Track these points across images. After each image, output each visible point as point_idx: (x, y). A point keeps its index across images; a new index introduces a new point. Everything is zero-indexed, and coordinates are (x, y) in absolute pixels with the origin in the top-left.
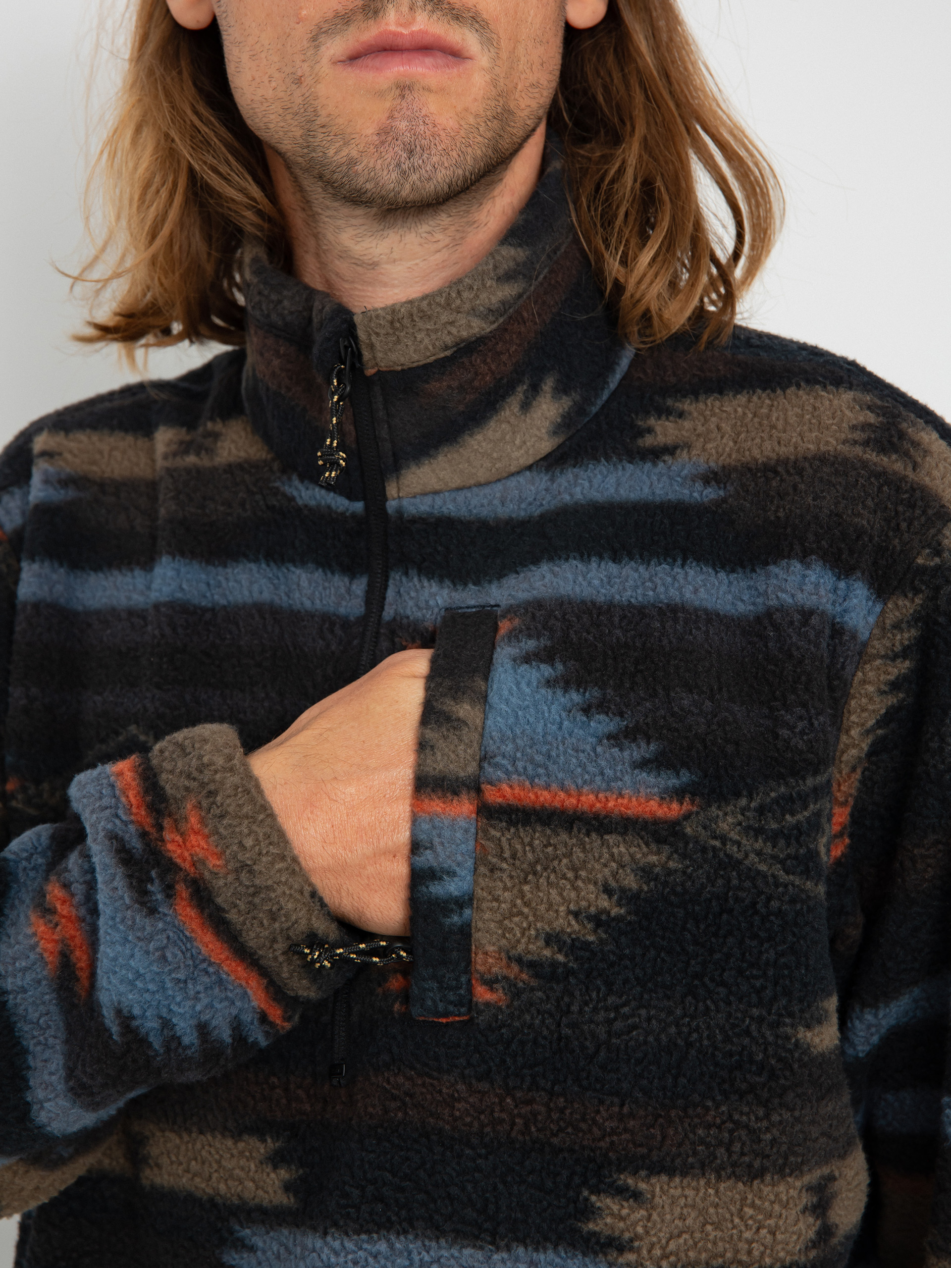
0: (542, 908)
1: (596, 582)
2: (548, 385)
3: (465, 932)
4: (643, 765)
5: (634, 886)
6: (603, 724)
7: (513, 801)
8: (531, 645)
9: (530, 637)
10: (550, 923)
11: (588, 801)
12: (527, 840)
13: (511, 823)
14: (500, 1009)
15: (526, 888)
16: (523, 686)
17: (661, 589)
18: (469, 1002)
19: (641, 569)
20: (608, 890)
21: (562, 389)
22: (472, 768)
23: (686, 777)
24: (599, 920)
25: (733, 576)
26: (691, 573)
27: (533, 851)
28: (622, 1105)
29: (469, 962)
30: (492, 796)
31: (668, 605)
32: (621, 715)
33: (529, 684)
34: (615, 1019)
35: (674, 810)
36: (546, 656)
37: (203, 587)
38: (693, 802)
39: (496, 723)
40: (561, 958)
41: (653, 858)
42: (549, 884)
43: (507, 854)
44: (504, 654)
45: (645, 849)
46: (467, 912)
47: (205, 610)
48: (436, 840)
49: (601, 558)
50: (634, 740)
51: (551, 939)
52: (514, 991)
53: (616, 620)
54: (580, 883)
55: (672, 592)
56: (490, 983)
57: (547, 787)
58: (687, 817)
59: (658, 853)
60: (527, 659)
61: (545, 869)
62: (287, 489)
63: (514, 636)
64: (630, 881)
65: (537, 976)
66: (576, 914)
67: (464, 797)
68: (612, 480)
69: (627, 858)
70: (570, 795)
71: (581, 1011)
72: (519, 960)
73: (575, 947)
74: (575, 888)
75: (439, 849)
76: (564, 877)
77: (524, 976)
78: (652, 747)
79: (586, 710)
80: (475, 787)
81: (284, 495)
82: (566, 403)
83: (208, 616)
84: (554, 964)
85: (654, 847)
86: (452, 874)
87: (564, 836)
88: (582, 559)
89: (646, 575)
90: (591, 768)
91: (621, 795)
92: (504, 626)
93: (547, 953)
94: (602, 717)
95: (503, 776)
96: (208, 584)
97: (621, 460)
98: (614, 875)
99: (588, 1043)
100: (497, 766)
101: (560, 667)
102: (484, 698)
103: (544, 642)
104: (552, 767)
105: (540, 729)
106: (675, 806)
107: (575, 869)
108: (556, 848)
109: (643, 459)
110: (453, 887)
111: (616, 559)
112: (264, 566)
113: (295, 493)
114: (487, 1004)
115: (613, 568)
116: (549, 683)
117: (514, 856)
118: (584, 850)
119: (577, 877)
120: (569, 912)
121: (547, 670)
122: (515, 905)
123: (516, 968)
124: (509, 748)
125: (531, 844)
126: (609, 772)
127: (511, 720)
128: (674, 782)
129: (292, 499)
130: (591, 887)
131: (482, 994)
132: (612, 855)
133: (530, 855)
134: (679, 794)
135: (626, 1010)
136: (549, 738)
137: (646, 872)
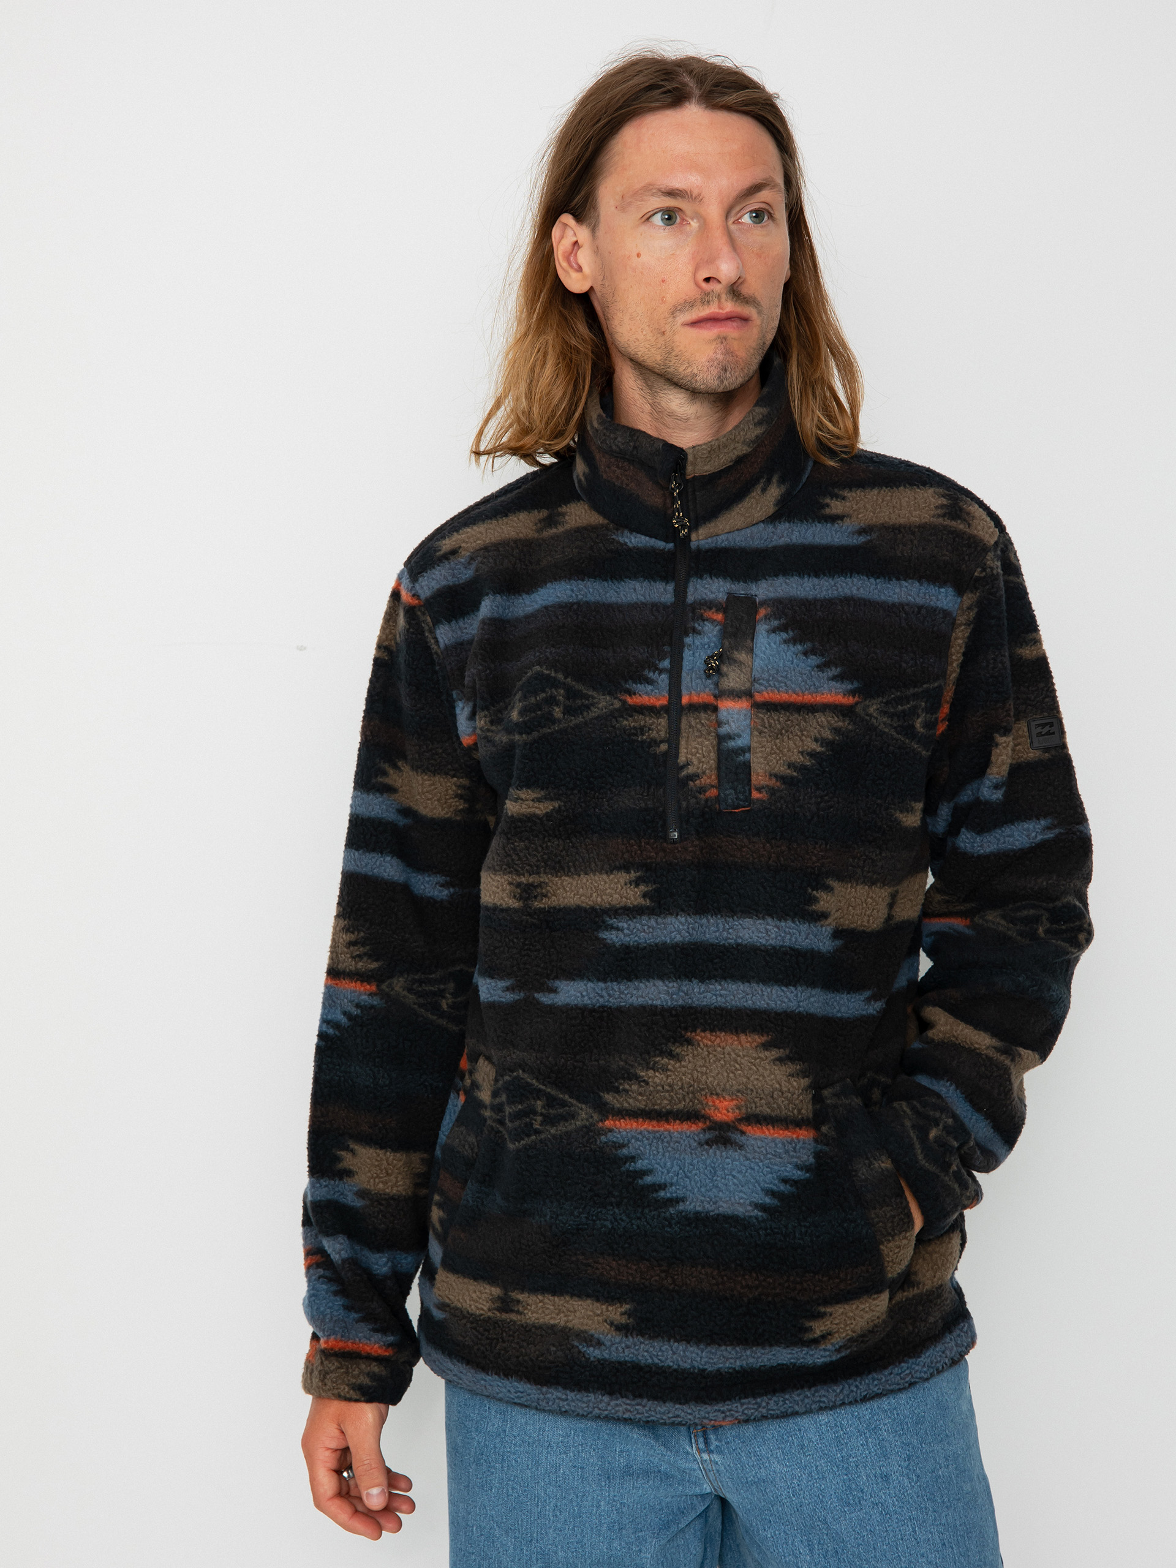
0: (785, 750)
1: (808, 589)
2: (775, 479)
3: (747, 766)
4: (834, 678)
5: (830, 737)
6: (814, 660)
7: (768, 699)
8: (776, 623)
9: (775, 619)
10: (790, 757)
11: (808, 698)
12: (776, 718)
13: (768, 710)
14: (764, 801)
15: (778, 741)
16: (772, 644)
17: (840, 590)
18: (748, 800)
19: (830, 580)
20: (816, 740)
21: (782, 481)
22: (747, 685)
23: (856, 685)
24: (812, 755)
25: (878, 580)
26: (855, 580)
27: (780, 723)
28: (826, 845)
29: (750, 780)
30: (758, 698)
31: (845, 597)
32: (822, 655)
33: (775, 643)
34: (821, 802)
35: (850, 700)
36: (783, 628)
37: (569, 592)
38: (859, 697)
39: (758, 663)
40: (795, 774)
41: (840, 724)
42: (789, 739)
43: (767, 725)
44: (762, 629)
45: (836, 719)
46: (747, 755)
47: (572, 604)
48: (730, 721)
49: (809, 576)
50: (829, 667)
51: (790, 765)
52: (772, 791)
53: (818, 607)
54: (804, 738)
55: (847, 591)
56: (759, 790)
57: (787, 693)
58: (857, 704)
59: (844, 721)
60: (774, 631)
61: (787, 732)
62: (621, 540)
63: (767, 618)
64: (827, 734)
65: (784, 783)
66: (802, 753)
67: (744, 699)
68: (810, 532)
69: (825, 723)
70: (798, 695)
71: (804, 799)
72: (776, 776)
73: (802, 768)
74: (802, 741)
75: (732, 724)
76: (797, 735)
77: (778, 784)
78: (838, 669)
79: (805, 654)
80: (749, 694)
81: (618, 542)
82: (783, 489)
83: (575, 607)
84: (792, 778)
85: (841, 717)
86: (739, 736)
87: (796, 716)
88: (799, 576)
89: (833, 583)
90: (808, 682)
91: (823, 694)
92: (762, 612)
93: (789, 771)
94: (814, 657)
95: (763, 688)
96: (572, 590)
97: (814, 521)
98: (819, 732)
99: (808, 814)
100: (761, 684)
101: (791, 633)
102: (751, 650)
103: (783, 621)
104: (789, 683)
105: (781, 665)
106: (851, 698)
107: (801, 731)
108: (792, 721)
109: (826, 521)
110: (740, 742)
111: (817, 576)
112: (610, 583)
113: (627, 540)
114: (758, 800)
115: (816, 581)
116: (786, 642)
117: (770, 726)
118: (806, 722)
119: (803, 735)
120: (799, 752)
121: (784, 635)
122: (772, 749)
123: (774, 780)
124: (766, 676)
125: (778, 720)
126: (817, 684)
127: (767, 662)
128: (850, 687)
129: (626, 544)
130: (809, 739)
131: (755, 795)
132: (818, 722)
133: (778, 726)
134: (853, 693)
135: (827, 798)
136: (786, 669)
137: (836, 730)
